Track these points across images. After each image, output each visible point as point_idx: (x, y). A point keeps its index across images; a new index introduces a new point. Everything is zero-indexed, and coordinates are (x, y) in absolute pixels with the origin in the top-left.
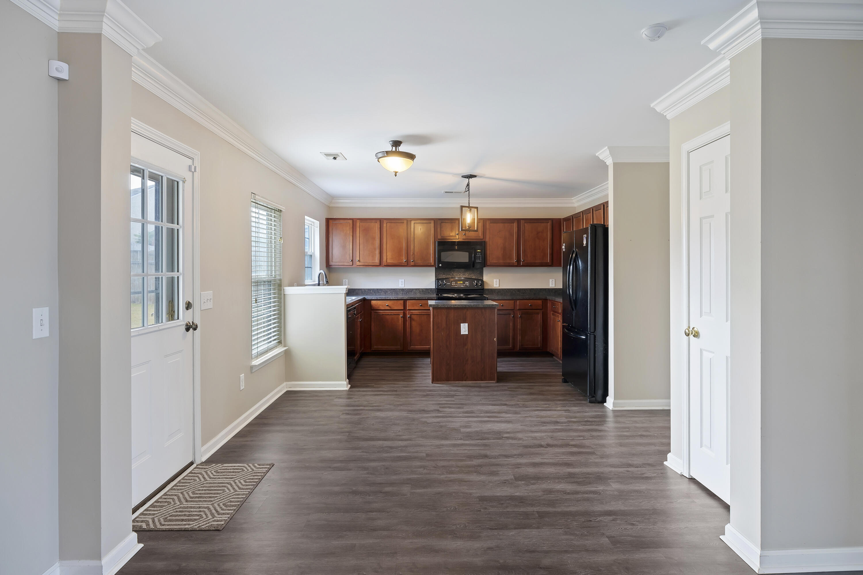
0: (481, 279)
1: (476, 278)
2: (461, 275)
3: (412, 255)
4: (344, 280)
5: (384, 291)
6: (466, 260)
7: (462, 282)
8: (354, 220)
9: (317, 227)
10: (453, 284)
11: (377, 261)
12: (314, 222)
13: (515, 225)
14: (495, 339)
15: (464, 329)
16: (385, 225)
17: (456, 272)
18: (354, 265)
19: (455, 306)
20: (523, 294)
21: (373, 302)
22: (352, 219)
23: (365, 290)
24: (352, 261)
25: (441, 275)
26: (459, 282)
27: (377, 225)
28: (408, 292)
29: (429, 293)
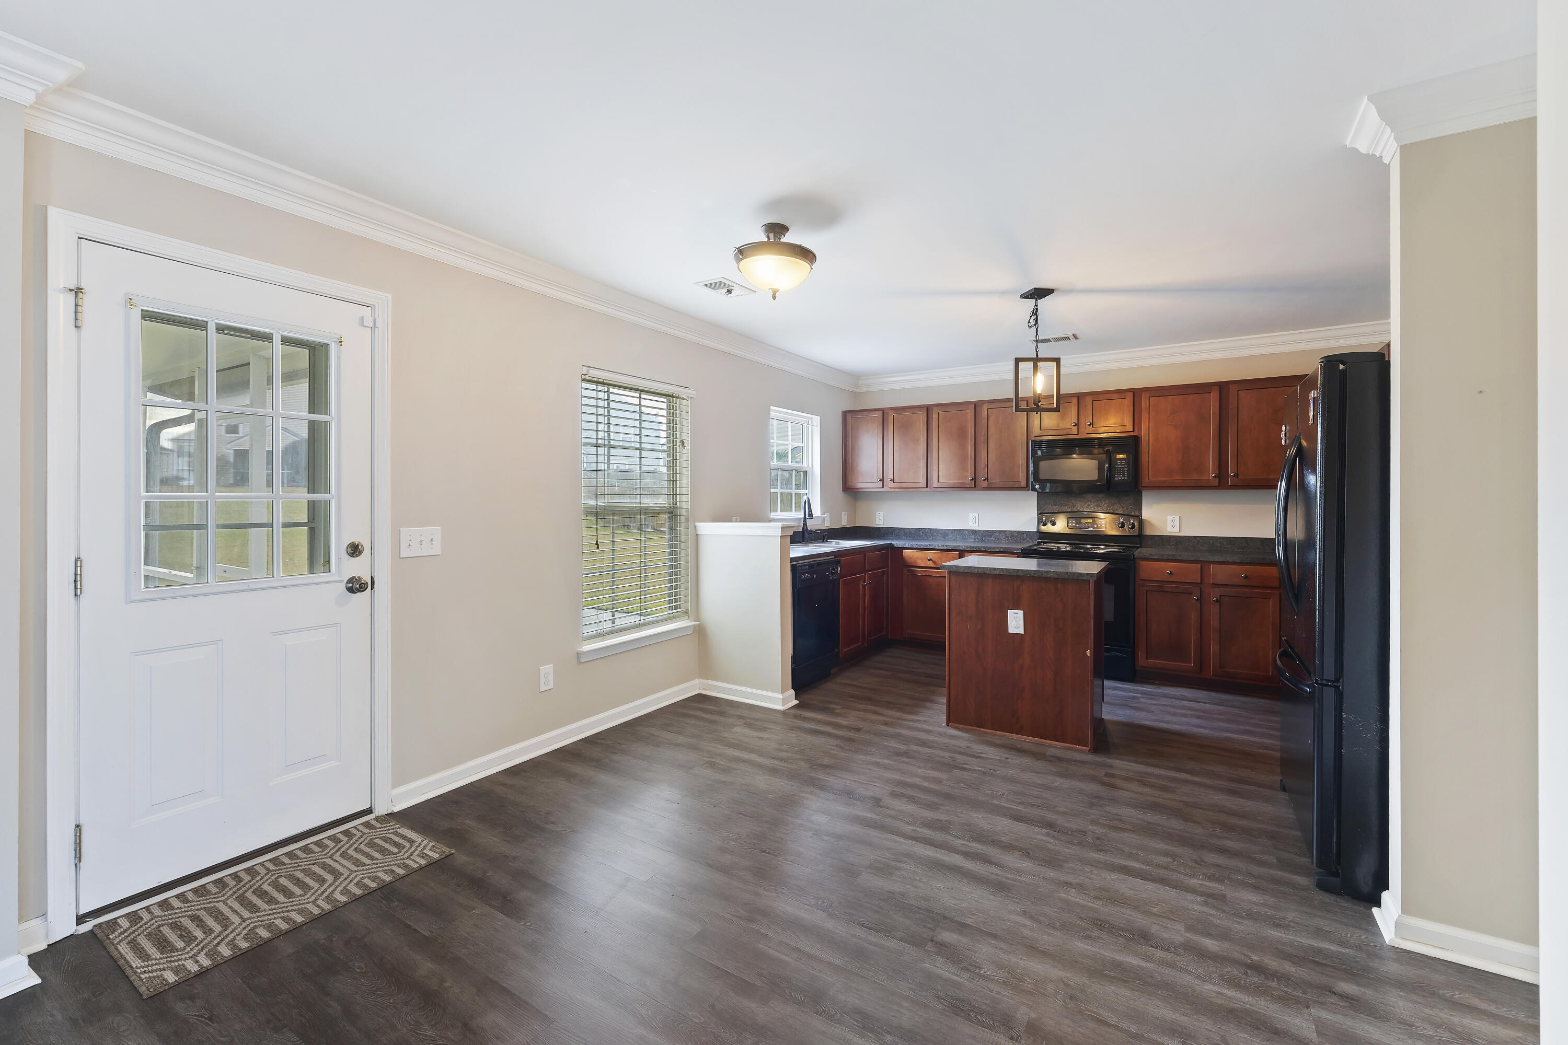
0: (1137, 513)
1: (1126, 513)
2: (1092, 506)
3: (984, 468)
4: (878, 513)
5: (941, 534)
6: (1093, 475)
7: (1089, 521)
8: (885, 411)
9: (816, 426)
11: (920, 480)
12: (811, 419)
13: (1214, 397)
14: (1088, 652)
15: (1016, 622)
16: (935, 416)
18: (884, 488)
19: (995, 572)
20: (1243, 549)
21: (906, 553)
22: (882, 410)
23: (910, 531)
24: (881, 481)
25: (1050, 506)
26: (1083, 521)
27: (923, 417)
28: (984, 536)
29: (1023, 540)
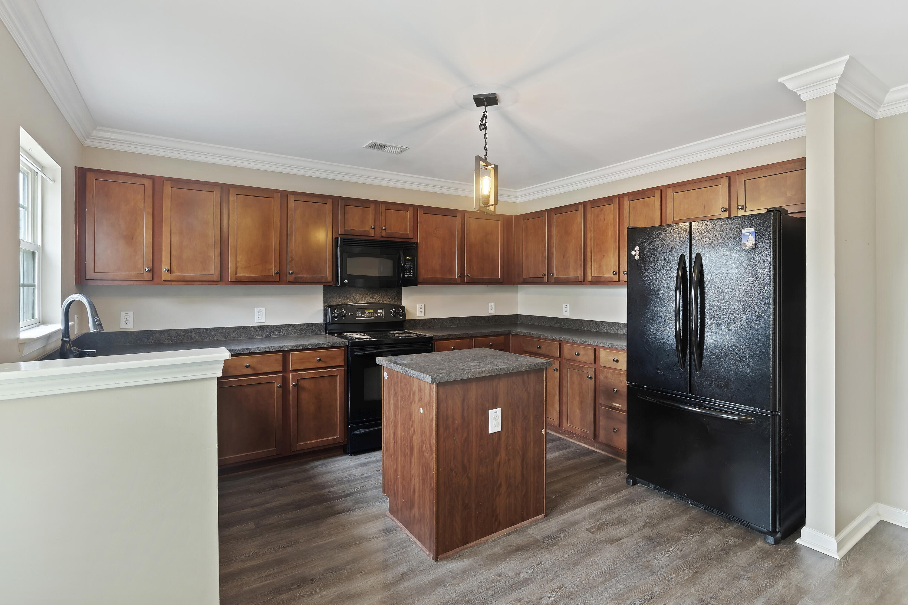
0: (399, 303)
2: (368, 298)
3: (290, 261)
4: (123, 313)
5: (221, 333)
7: (371, 311)
8: (156, 180)
9: (55, 181)
10: (357, 315)
11: (213, 271)
12: (43, 166)
13: (458, 219)
14: (543, 431)
15: (495, 420)
16: (232, 198)
17: (359, 294)
18: (155, 280)
22: (153, 178)
23: (177, 333)
24: (152, 271)
25: (336, 299)
26: (367, 311)
27: (214, 197)
28: (273, 332)
29: (312, 332)
